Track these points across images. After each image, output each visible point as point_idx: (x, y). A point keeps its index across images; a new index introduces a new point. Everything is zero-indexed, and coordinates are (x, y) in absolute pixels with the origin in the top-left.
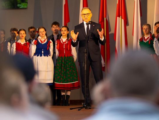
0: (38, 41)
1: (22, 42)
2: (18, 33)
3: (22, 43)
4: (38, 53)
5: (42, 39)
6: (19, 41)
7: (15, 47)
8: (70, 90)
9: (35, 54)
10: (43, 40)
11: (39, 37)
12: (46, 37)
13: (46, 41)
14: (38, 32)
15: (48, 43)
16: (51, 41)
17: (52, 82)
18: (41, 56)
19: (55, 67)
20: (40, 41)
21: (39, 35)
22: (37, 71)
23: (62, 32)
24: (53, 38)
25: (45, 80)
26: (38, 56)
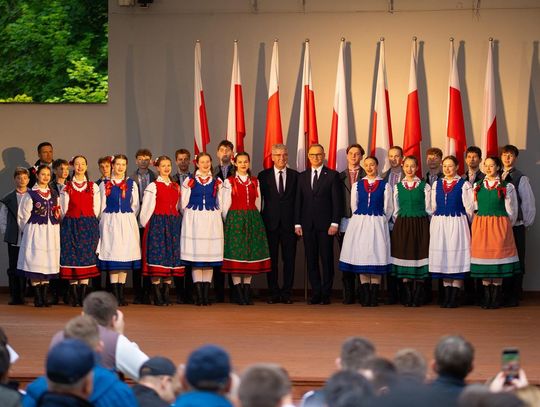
2: (157, 164)
4: (195, 203)
5: (204, 175)
7: (155, 191)
9: (189, 207)
10: (204, 178)
11: (198, 172)
12: (210, 173)
13: (210, 180)
14: (197, 160)
15: (215, 183)
16: (220, 180)
17: (220, 259)
18: (201, 209)
20: (199, 181)
21: (197, 168)
22: (194, 239)
23: (238, 165)
24: (221, 171)
25: (209, 256)
26: (194, 209)
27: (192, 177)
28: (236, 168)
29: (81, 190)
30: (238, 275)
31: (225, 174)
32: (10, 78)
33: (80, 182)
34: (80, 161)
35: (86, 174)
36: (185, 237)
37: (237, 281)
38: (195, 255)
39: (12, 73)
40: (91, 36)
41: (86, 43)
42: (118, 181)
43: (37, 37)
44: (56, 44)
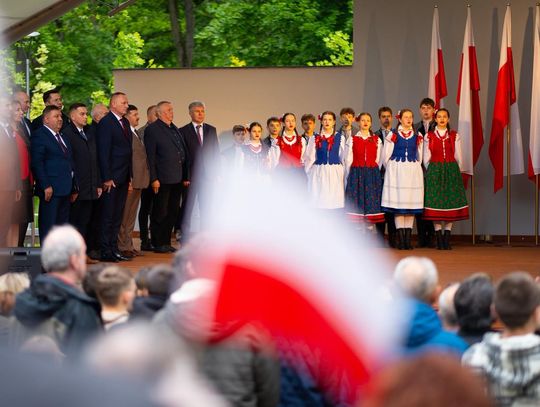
0: (397, 134)
1: (365, 135)
2: (358, 119)
3: (365, 138)
4: (397, 155)
6: (359, 134)
8: (451, 221)
9: (392, 158)
10: (406, 132)
11: (400, 127)
12: (411, 128)
13: (412, 135)
14: (400, 116)
15: (416, 138)
16: (420, 134)
17: (421, 207)
18: (404, 161)
19: (425, 179)
20: (401, 135)
21: (400, 123)
22: (397, 188)
23: (439, 120)
24: (423, 127)
25: (411, 203)
26: (398, 160)
27: (395, 132)
28: (436, 124)
29: (291, 143)
30: (439, 222)
31: (427, 128)
32: (264, 54)
33: (290, 137)
34: (289, 118)
35: (295, 129)
36: (389, 186)
37: (438, 228)
38: (399, 203)
39: (266, 50)
40: (337, 13)
41: (332, 18)
42: (328, 136)
43: (288, 15)
44: (306, 21)
